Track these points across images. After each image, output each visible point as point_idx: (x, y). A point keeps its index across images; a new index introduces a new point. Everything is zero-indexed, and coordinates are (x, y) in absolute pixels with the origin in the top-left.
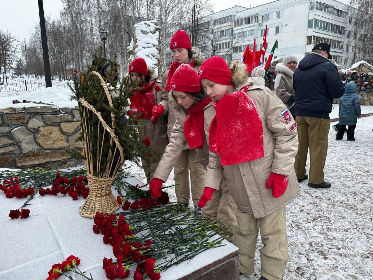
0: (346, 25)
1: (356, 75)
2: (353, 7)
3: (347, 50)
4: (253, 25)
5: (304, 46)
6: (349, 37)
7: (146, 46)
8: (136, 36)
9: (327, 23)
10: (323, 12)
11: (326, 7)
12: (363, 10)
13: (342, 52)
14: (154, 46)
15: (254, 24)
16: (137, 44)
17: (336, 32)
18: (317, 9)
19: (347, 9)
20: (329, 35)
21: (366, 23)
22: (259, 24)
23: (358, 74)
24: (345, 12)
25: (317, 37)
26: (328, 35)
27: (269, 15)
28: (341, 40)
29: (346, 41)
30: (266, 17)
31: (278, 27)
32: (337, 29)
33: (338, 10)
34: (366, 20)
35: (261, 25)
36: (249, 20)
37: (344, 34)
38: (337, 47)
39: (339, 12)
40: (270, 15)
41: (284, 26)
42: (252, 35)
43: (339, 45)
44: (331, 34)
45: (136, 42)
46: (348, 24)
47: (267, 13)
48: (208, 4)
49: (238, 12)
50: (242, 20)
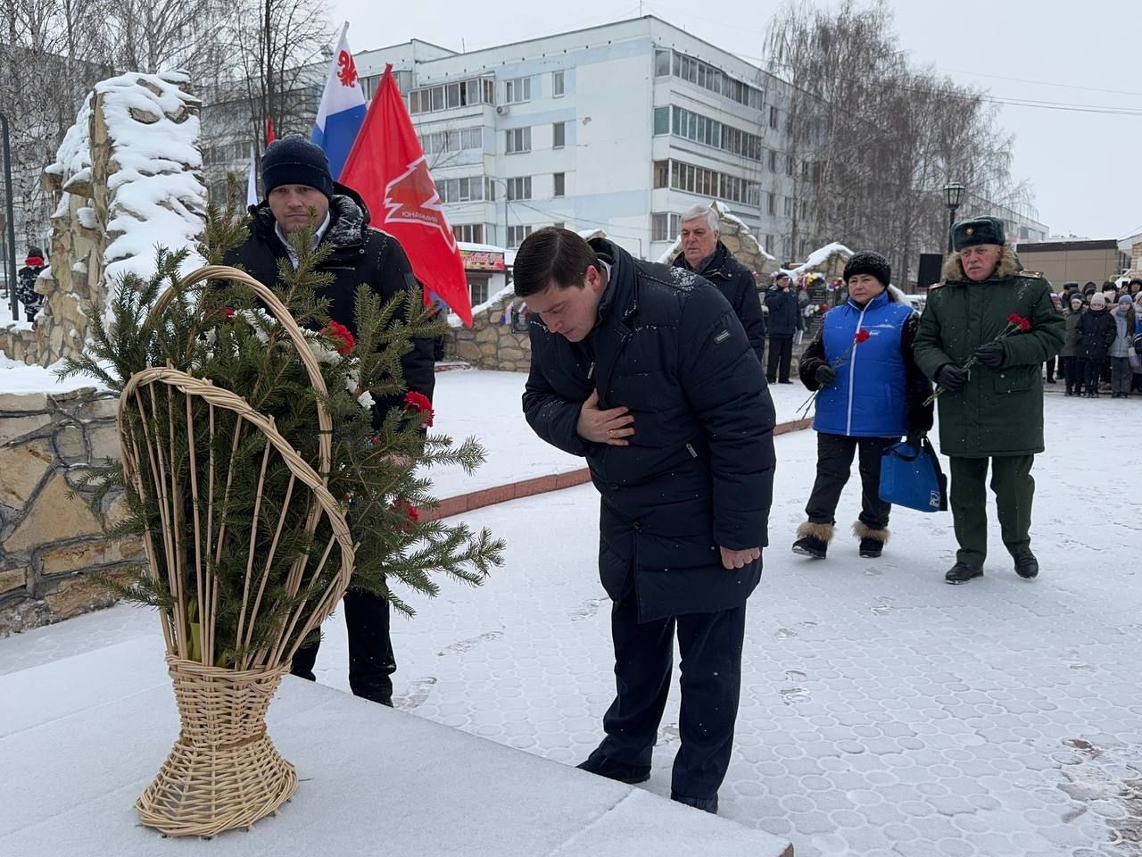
0: (763, 129)
1: (823, 285)
2: (778, 76)
3: (771, 210)
4: (477, 113)
5: (646, 190)
6: (773, 168)
7: (154, 166)
8: (108, 128)
9: (709, 121)
10: (696, 86)
11: (701, 69)
12: (805, 88)
13: (757, 214)
14: (185, 170)
15: (479, 109)
16: (114, 157)
17: (738, 151)
18: (677, 73)
19: (762, 82)
20: (718, 160)
21: (818, 128)
22: (499, 110)
23: (828, 285)
24: (758, 91)
25: (683, 165)
26: (713, 159)
27: (527, 81)
28: (753, 178)
29: (766, 181)
30: (520, 88)
31: (562, 125)
32: (738, 142)
33: (739, 83)
34: (818, 120)
35: (506, 114)
36: (463, 92)
37: (758, 157)
38: (744, 201)
39: (741, 91)
40: (533, 83)
41: (579, 122)
42: (477, 145)
43: (747, 193)
44: (721, 156)
45: (111, 150)
46: (769, 127)
47: (521, 73)
48: (319, 25)
49: (421, 63)
50: (438, 90)
